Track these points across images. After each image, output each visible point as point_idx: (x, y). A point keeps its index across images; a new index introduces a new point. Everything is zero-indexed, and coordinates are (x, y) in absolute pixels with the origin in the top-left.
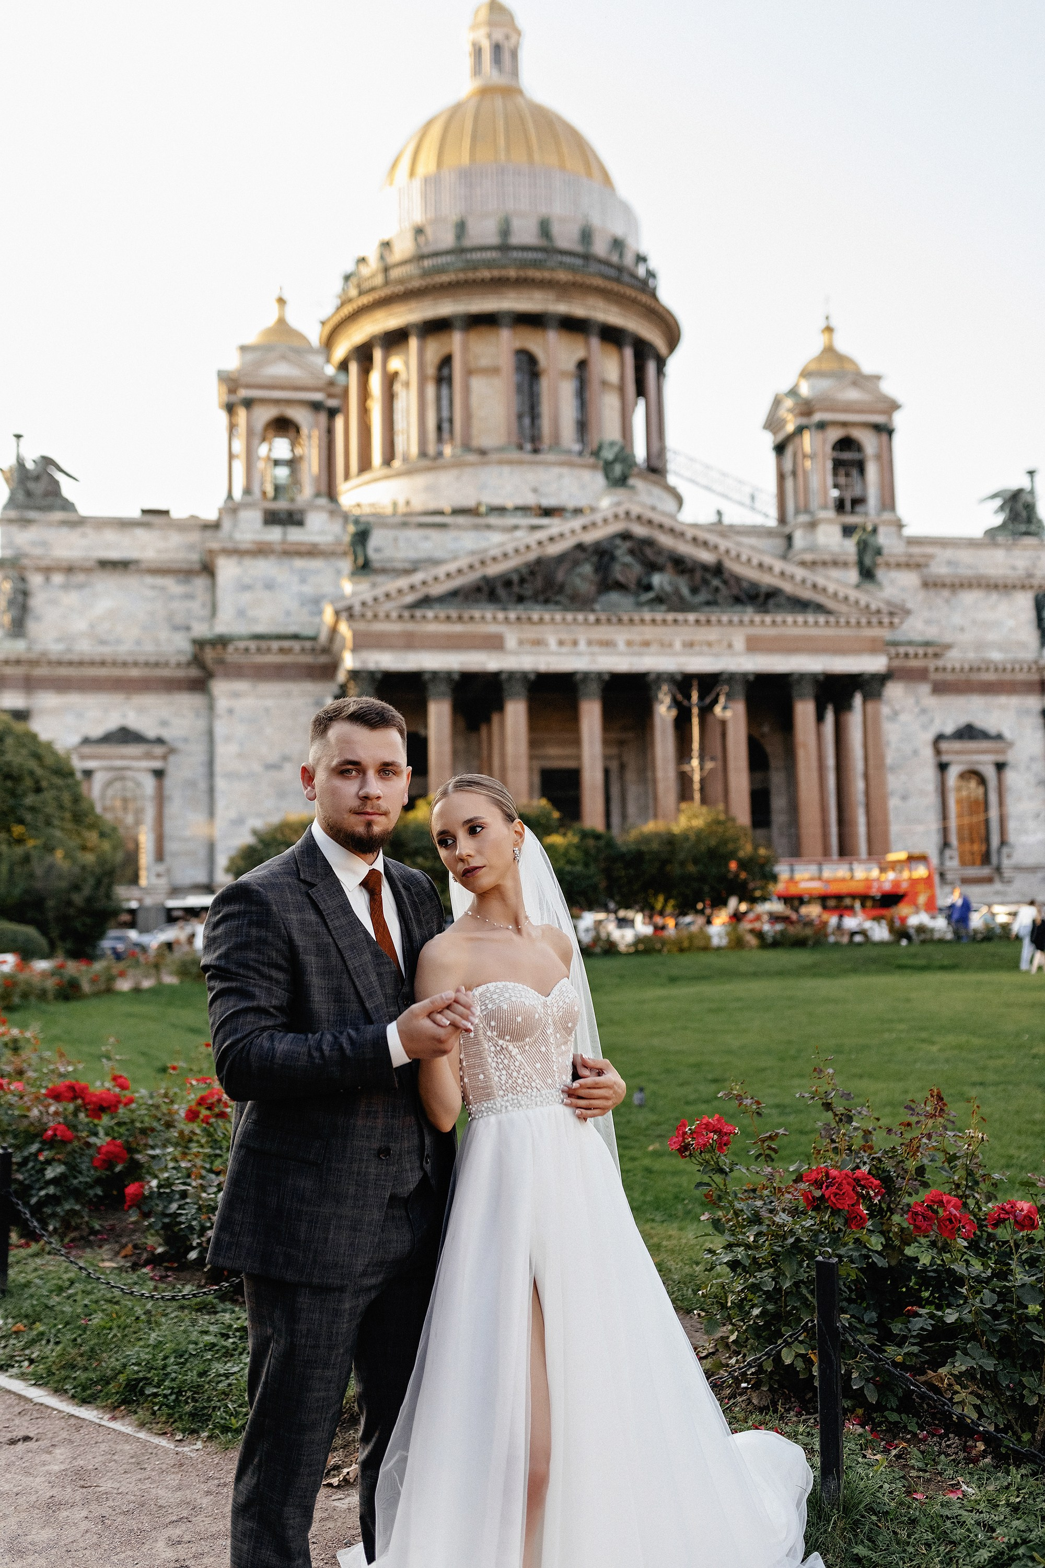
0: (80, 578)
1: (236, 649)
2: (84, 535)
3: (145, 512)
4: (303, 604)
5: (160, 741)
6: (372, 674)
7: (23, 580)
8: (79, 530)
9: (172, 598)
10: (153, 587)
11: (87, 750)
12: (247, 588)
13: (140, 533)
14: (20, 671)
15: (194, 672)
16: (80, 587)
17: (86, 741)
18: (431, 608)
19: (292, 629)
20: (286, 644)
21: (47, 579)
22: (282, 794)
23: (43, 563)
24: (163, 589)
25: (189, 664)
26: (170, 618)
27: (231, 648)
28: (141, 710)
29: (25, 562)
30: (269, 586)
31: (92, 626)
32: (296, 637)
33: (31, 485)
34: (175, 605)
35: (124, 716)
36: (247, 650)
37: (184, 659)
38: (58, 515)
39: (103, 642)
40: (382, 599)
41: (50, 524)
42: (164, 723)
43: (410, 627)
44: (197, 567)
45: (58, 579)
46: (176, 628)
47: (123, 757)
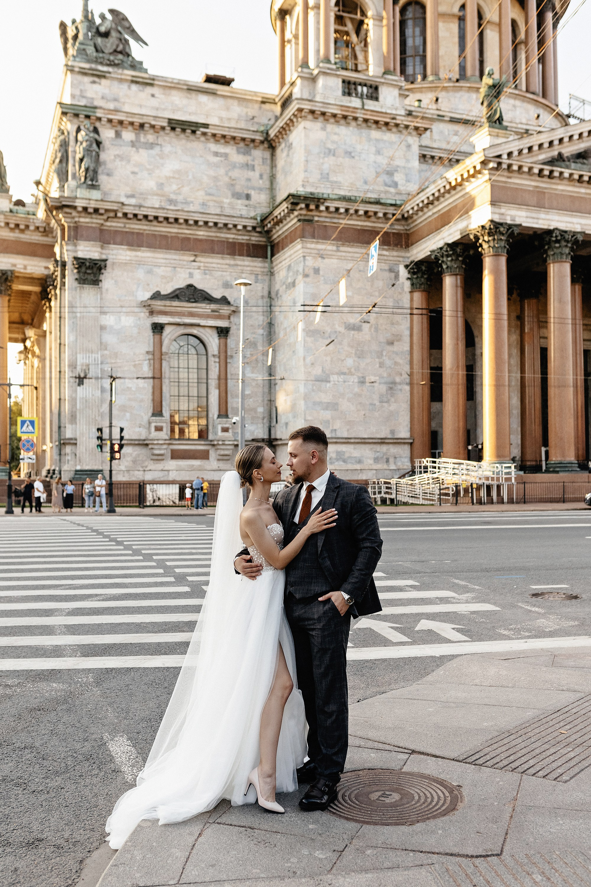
0: (151, 137)
1: (327, 208)
2: (153, 96)
3: (209, 79)
4: (378, 174)
5: (224, 301)
6: (510, 226)
7: (96, 130)
8: (149, 90)
9: (234, 166)
10: (216, 154)
11: (158, 304)
12: (331, 152)
13: (204, 98)
14: (96, 221)
15: (255, 239)
16: (151, 146)
17: (157, 296)
18: (568, 167)
19: (373, 196)
20: (372, 208)
21: (118, 135)
22: (361, 355)
23: (116, 117)
24: (226, 155)
25: (254, 228)
26: (231, 186)
27: (322, 208)
28: (206, 271)
29: (99, 113)
30: (349, 154)
31: (161, 185)
32: (377, 202)
33: (99, 40)
34: (236, 173)
35: (191, 275)
36: (337, 209)
37: (250, 223)
38: (129, 73)
39: (171, 201)
40: (536, 148)
41: (121, 80)
42: (227, 285)
43: (543, 184)
44: (259, 137)
45: (128, 135)
46: (237, 196)
47: (192, 315)
